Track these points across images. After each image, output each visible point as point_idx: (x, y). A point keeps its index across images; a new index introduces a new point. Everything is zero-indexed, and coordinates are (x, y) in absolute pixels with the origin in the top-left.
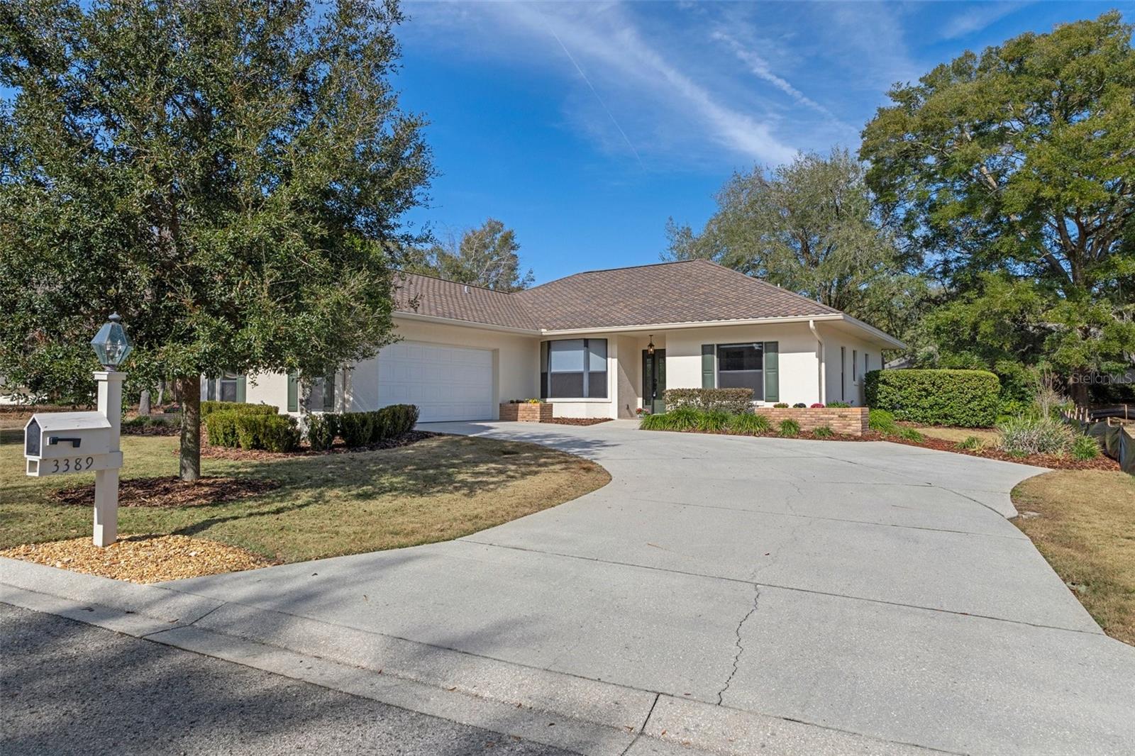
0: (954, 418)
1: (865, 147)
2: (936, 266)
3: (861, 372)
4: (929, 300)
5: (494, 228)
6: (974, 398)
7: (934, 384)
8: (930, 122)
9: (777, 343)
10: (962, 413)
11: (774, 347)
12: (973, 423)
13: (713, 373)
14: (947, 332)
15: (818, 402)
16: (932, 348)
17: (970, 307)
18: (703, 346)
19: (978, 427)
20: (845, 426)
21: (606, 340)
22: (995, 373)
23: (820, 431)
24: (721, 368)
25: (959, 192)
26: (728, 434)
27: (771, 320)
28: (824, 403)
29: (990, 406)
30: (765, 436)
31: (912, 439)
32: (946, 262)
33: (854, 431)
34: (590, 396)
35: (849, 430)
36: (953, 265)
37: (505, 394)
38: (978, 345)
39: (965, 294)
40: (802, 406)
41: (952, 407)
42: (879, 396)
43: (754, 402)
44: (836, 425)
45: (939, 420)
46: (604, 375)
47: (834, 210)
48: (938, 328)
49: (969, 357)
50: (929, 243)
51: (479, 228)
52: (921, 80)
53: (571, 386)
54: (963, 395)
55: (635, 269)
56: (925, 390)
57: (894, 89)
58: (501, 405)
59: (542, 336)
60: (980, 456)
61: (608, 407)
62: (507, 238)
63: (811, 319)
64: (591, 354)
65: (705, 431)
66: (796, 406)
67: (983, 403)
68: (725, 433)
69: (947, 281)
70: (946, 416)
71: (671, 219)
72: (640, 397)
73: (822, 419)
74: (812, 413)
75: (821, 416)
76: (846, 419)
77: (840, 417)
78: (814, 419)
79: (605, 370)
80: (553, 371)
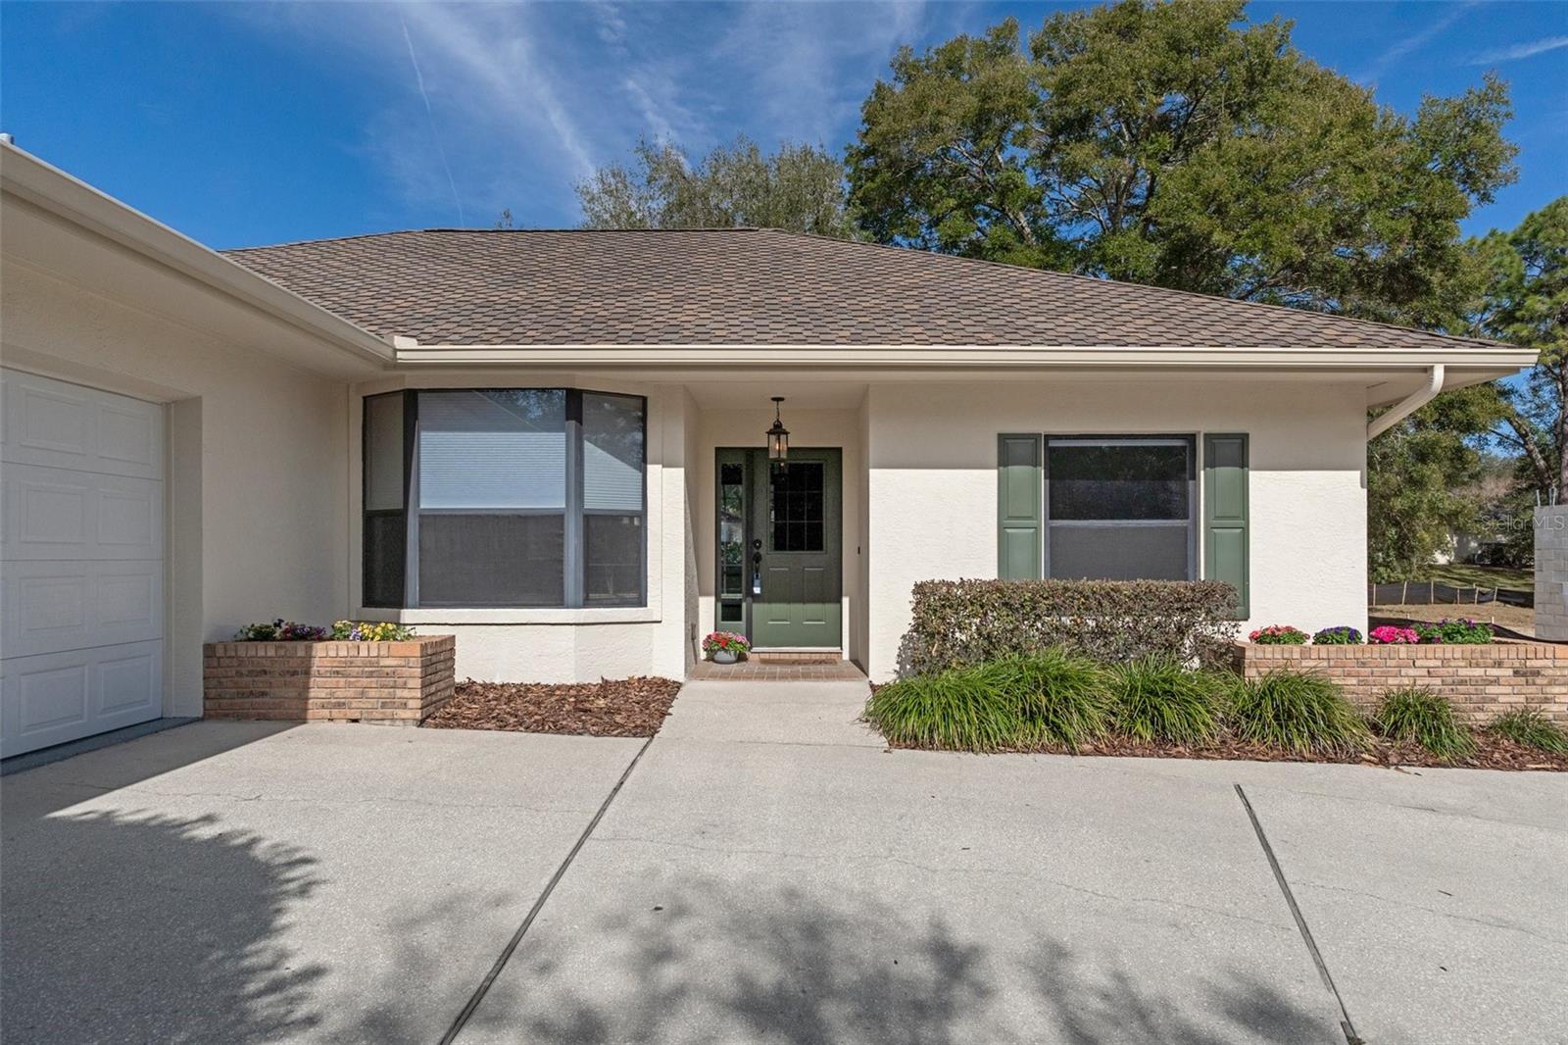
9: (1247, 438)
11: (1235, 451)
13: (1033, 529)
18: (1003, 438)
21: (643, 400)
34: (587, 603)
40: (1343, 635)
46: (632, 525)
58: (209, 650)
61: (650, 640)
64: (590, 448)
66: (1325, 636)
72: (707, 594)
73: (1462, 683)
74: (1432, 663)
75: (1463, 672)
76: (1538, 681)
77: (1516, 673)
78: (1438, 681)
79: (638, 507)
80: (422, 506)
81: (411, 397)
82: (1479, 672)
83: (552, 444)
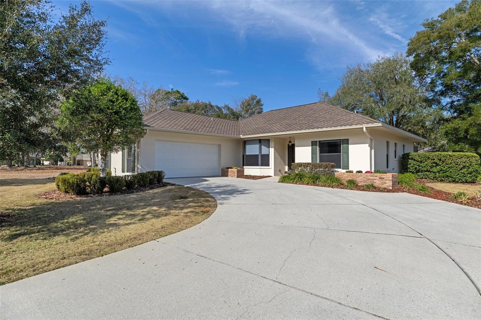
0: (452, 178)
1: (410, 50)
2: (447, 104)
3: (400, 153)
4: (443, 120)
5: (253, 98)
6: (464, 167)
7: (440, 160)
8: (442, 34)
9: (348, 139)
10: (457, 175)
11: (347, 142)
12: (464, 180)
13: (317, 155)
14: (452, 134)
15: (369, 170)
16: (445, 142)
17: (464, 122)
18: (312, 142)
19: (466, 182)
20: (383, 184)
21: (269, 139)
22: (477, 153)
23: (367, 186)
24: (321, 152)
25: (458, 67)
26: (319, 186)
27: (343, 128)
28: (373, 171)
29: (474, 171)
30: (337, 188)
31: (423, 192)
32: (453, 102)
33: (387, 186)
34: (261, 166)
35: (385, 186)
36: (456, 103)
37: (224, 164)
38: (468, 140)
39: (462, 116)
40: (360, 172)
41: (451, 172)
42: (409, 166)
43: (336, 170)
44: (377, 183)
45: (443, 179)
46: (268, 156)
47: (394, 80)
48: (446, 132)
49: (463, 145)
50: (443, 93)
51: (247, 98)
52: (439, 17)
53: (253, 161)
54: (458, 166)
55: (291, 108)
56: (435, 163)
57: (425, 22)
58: (222, 169)
59: (241, 138)
60: (465, 204)
61: (269, 171)
62: (258, 102)
63: (364, 127)
64: (262, 146)
65: (308, 184)
66: (357, 172)
67: (470, 170)
68: (318, 185)
69: (452, 111)
70: (447, 176)
71: (320, 89)
72: (287, 166)
73: (370, 179)
74: (364, 176)
75: (369, 178)
76: (383, 180)
77: (380, 178)
78: (366, 179)
79: (269, 154)
80: (246, 154)
81: (245, 141)
82: (373, 178)
83: (257, 146)
